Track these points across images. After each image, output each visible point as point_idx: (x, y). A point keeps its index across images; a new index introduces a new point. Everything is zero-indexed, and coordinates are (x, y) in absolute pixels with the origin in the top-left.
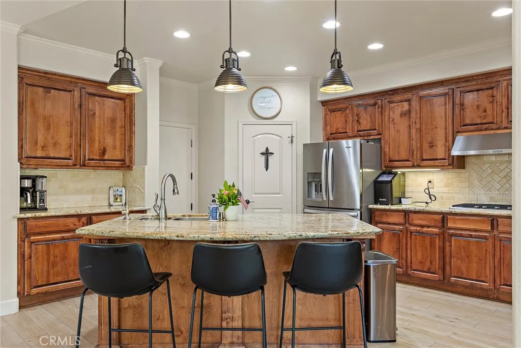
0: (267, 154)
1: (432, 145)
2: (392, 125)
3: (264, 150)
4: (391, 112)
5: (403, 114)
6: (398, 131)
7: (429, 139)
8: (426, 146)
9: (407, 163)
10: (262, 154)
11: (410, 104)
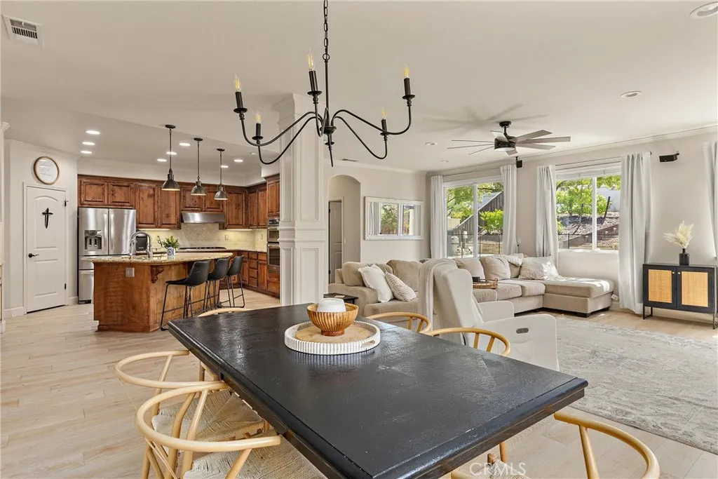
0: (47, 213)
1: (168, 216)
2: (141, 202)
3: (44, 211)
4: (141, 193)
5: (149, 196)
6: (146, 206)
7: (167, 213)
8: (164, 216)
9: (152, 226)
10: (44, 214)
11: (154, 191)
